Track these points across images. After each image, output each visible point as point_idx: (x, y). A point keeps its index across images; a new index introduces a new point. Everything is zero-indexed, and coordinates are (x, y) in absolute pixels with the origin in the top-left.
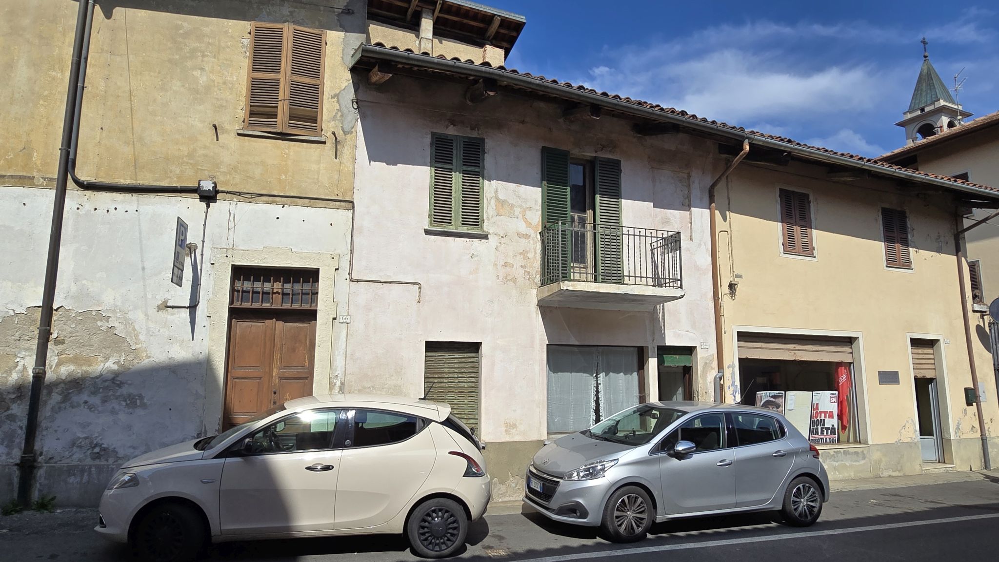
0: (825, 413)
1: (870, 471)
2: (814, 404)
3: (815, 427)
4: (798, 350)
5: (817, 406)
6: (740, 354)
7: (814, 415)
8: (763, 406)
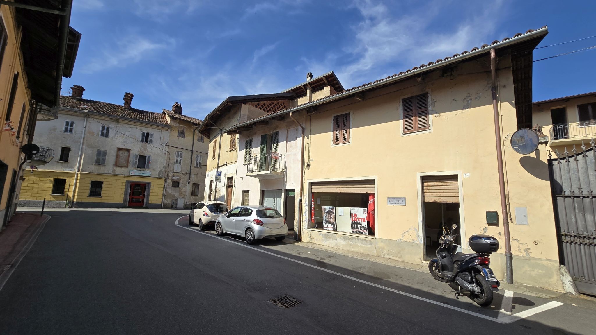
0: (361, 219)
1: (375, 252)
2: (352, 214)
3: (355, 225)
4: (342, 188)
5: (355, 215)
6: (314, 191)
7: (353, 219)
8: (326, 213)
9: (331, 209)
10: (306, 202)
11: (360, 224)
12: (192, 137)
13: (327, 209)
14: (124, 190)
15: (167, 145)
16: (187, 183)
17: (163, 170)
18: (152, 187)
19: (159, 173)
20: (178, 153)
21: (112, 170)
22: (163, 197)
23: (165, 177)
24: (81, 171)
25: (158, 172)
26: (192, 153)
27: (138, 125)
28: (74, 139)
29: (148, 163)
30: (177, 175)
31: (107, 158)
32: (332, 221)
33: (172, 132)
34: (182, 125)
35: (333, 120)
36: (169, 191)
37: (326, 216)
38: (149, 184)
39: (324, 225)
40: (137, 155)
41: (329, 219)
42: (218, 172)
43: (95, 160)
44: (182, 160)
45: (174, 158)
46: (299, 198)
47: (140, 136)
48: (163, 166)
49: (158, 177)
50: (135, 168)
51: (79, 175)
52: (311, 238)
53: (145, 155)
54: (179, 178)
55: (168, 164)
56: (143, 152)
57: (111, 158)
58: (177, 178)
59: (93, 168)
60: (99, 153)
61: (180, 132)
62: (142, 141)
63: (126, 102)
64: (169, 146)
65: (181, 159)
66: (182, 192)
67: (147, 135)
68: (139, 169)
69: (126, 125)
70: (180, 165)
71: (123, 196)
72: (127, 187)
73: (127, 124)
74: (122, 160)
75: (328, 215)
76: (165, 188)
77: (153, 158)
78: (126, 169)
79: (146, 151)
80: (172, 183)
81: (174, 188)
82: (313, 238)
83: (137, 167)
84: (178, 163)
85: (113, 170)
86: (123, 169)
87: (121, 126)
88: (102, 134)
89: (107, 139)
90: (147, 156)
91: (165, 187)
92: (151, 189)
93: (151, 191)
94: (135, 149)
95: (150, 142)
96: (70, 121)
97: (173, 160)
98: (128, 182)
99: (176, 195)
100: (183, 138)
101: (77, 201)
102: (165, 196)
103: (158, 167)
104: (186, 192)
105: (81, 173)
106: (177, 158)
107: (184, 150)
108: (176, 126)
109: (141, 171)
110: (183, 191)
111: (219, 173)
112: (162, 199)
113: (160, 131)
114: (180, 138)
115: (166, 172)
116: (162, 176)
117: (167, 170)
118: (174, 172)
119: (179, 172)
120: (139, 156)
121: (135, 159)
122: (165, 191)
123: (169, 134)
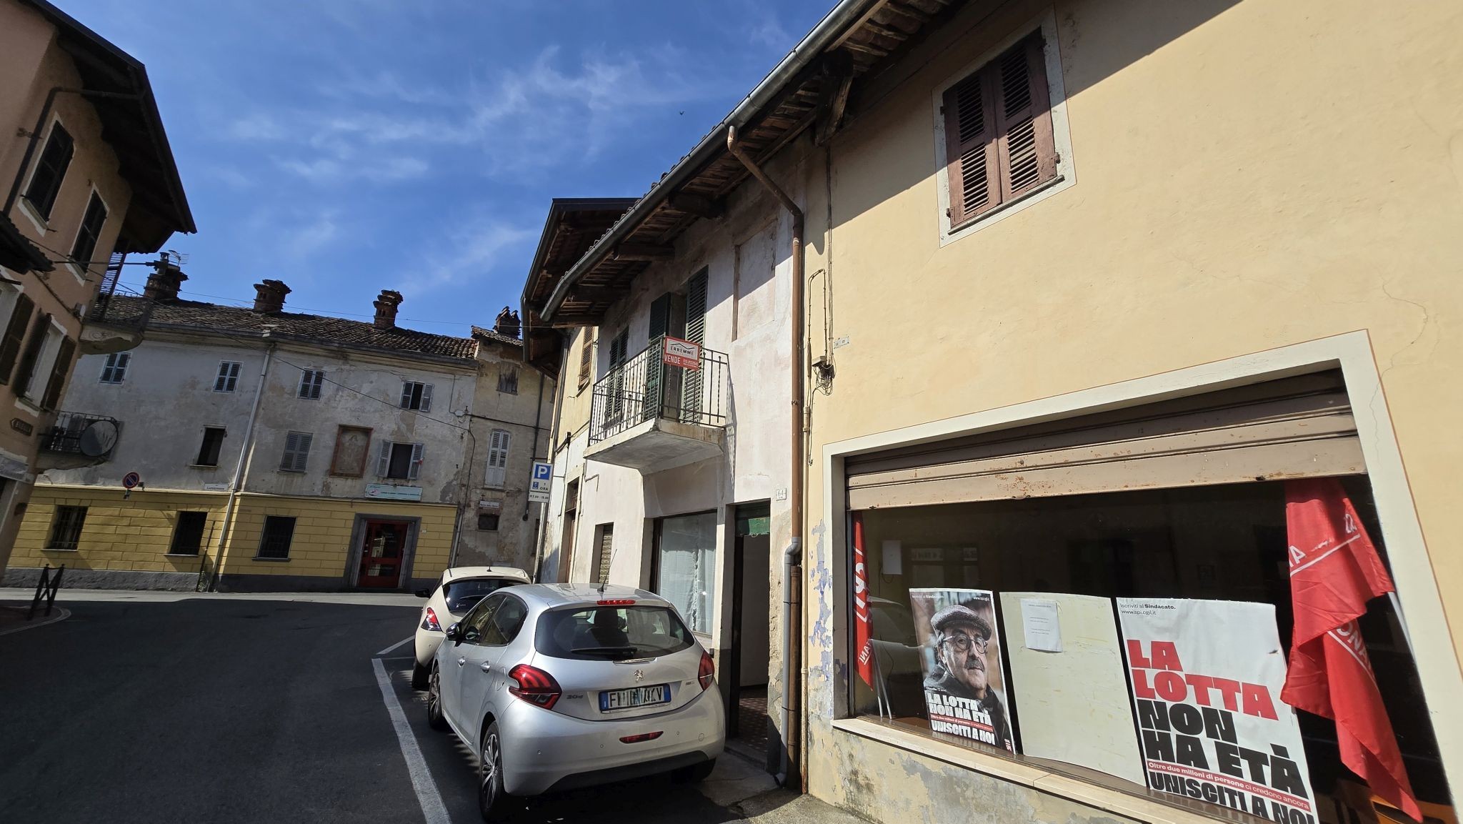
0: (1228, 688)
2: (1135, 645)
3: (1174, 733)
4: (1036, 468)
5: (1166, 654)
6: (859, 501)
7: (1151, 684)
8: (942, 626)
9: (971, 604)
10: (821, 563)
11: (1221, 725)
12: (537, 392)
13: (942, 607)
14: (347, 541)
15: (467, 415)
16: (521, 520)
18: (423, 531)
19: (444, 493)
20: (498, 435)
21: (320, 487)
22: (451, 558)
23: (459, 503)
24: (242, 490)
25: (440, 490)
26: (536, 434)
27: (396, 364)
28: (235, 406)
29: (416, 464)
30: (494, 496)
31: (311, 453)
32: (980, 679)
33: (483, 379)
34: (511, 361)
35: (943, 110)
36: (470, 541)
37: (941, 645)
38: (414, 522)
39: (934, 703)
40: (386, 444)
41: (959, 666)
42: (540, 468)
43: (280, 460)
44: (507, 454)
45: (486, 447)
46: (789, 544)
47: (397, 392)
48: (456, 470)
49: (439, 502)
50: (381, 479)
51: (238, 501)
52: (856, 781)
53: (410, 442)
54: (497, 504)
55: (468, 465)
56: (404, 436)
57: (320, 455)
58: (492, 504)
59: (274, 481)
60: (292, 439)
61: (503, 377)
62: (404, 405)
63: (380, 311)
64: (472, 416)
65: (504, 450)
66: (506, 545)
67: (419, 388)
68: (391, 481)
69: (365, 366)
70: (501, 468)
71: (344, 557)
72: (358, 534)
73: (366, 362)
74: (349, 460)
75: (953, 642)
76: (458, 534)
77: (430, 450)
78: (357, 484)
79: (411, 431)
80: (477, 519)
81: (485, 534)
82: (869, 787)
83: (386, 474)
84: (498, 461)
85: (324, 486)
86: (349, 482)
87: (353, 368)
88: (304, 392)
89: (314, 402)
90: (414, 446)
91: (459, 530)
92: (420, 536)
93: (420, 543)
94: (385, 428)
95: (422, 407)
96: (231, 361)
97: (482, 454)
98: (360, 518)
99: (487, 554)
100: (511, 395)
101: (225, 573)
102: (457, 555)
103: (443, 474)
104: (515, 544)
105: (242, 495)
106: (495, 449)
107: (514, 427)
108: (495, 362)
109: (395, 485)
110: (508, 541)
111: (543, 470)
113: (452, 377)
114: (503, 395)
115: (461, 489)
116: (451, 498)
117: (465, 482)
118: (485, 486)
119: (498, 488)
120: (394, 444)
121: (385, 453)
122: (458, 543)
123: (474, 386)
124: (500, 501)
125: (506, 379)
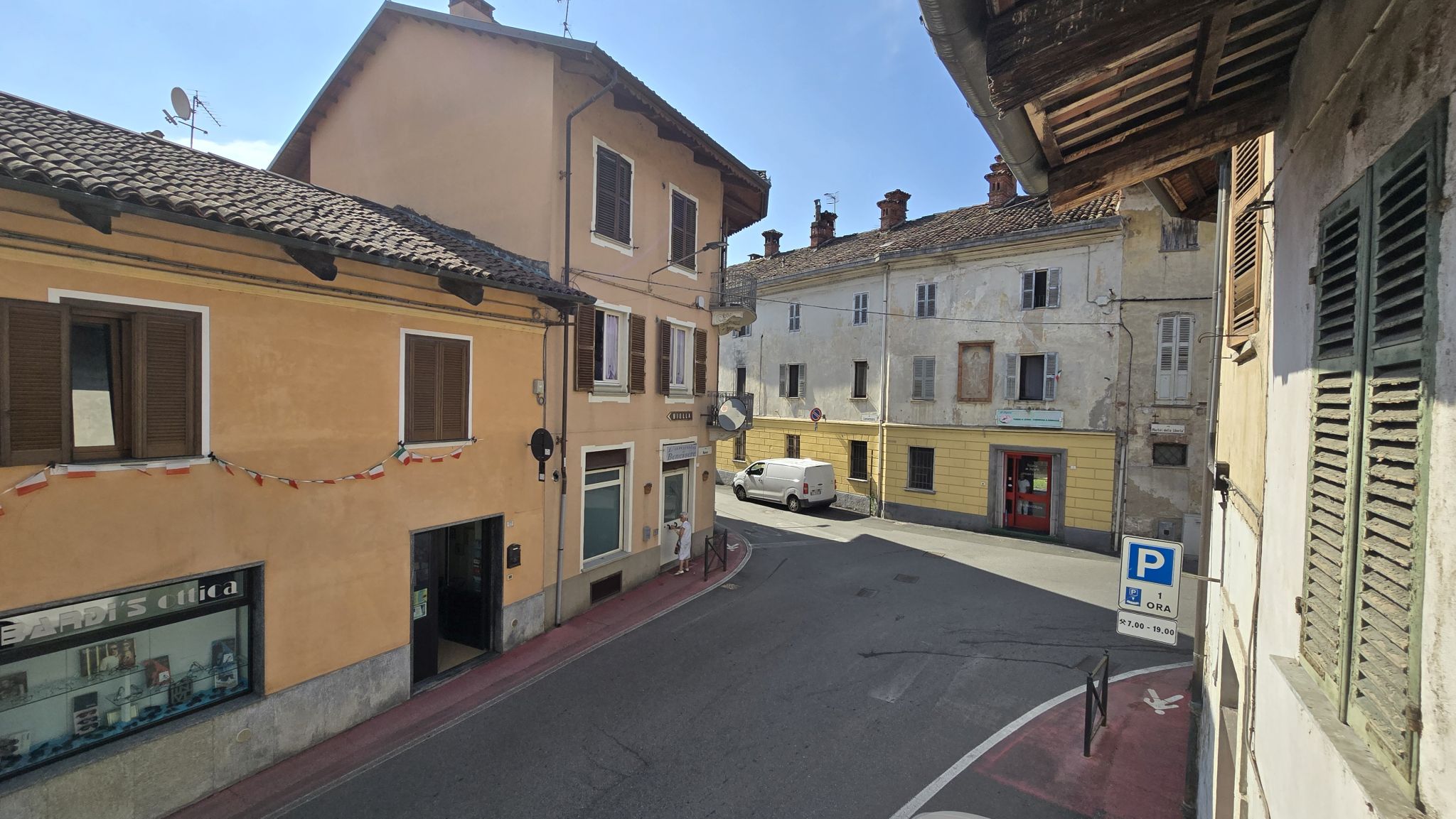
14: (985, 475)
15: (1114, 301)
17: (1108, 401)
18: (1073, 466)
19: (1095, 416)
20: (1171, 321)
21: (951, 415)
22: (1115, 505)
23: (1118, 429)
24: (887, 421)
25: (1088, 411)
27: (1009, 253)
28: (870, 337)
29: (1052, 382)
30: (1174, 416)
31: (937, 378)
33: (1134, 240)
36: (1142, 482)
38: (1060, 455)
40: (1011, 359)
42: (1142, 553)
43: (911, 389)
44: (1190, 351)
45: (1152, 343)
47: (1016, 288)
48: (1107, 383)
49: (1090, 428)
50: (1013, 403)
51: (885, 431)
53: (1039, 352)
54: (1181, 428)
55: (1125, 374)
56: (1031, 345)
57: (945, 380)
58: (1173, 428)
59: (910, 412)
60: (918, 363)
61: (1169, 228)
62: (1026, 305)
63: (994, 185)
64: (1123, 301)
65: (1183, 345)
67: (1041, 276)
68: (1023, 404)
69: (975, 265)
70: (1181, 373)
71: (985, 493)
72: (996, 467)
74: (975, 382)
76: (1121, 472)
77: (1067, 359)
78: (987, 408)
79: (1039, 336)
80: (1149, 451)
81: (1166, 471)
83: (1018, 396)
84: (1174, 363)
85: (954, 414)
86: (978, 407)
87: (963, 271)
88: (921, 313)
89: (932, 320)
90: (1046, 356)
91: (1122, 466)
92: (1069, 473)
93: (1070, 482)
94: (1007, 337)
95: (1051, 302)
96: (860, 292)
97: (1145, 355)
98: (996, 449)
99: (1171, 502)
100: (1188, 253)
101: (887, 501)
102: (1124, 501)
103: (1089, 389)
105: (886, 426)
106: (1166, 345)
107: (1198, 303)
108: (1150, 209)
109: (1028, 409)
111: (1151, 559)
112: (1114, 516)
113: (1085, 249)
114: (1173, 257)
115: (1119, 410)
116: (1106, 423)
117: (1123, 399)
118: (1157, 403)
119: (1179, 403)
120: (1022, 357)
121: (1011, 370)
122: (1124, 484)
123: (1120, 255)
124: (1187, 422)
125: (1174, 229)
